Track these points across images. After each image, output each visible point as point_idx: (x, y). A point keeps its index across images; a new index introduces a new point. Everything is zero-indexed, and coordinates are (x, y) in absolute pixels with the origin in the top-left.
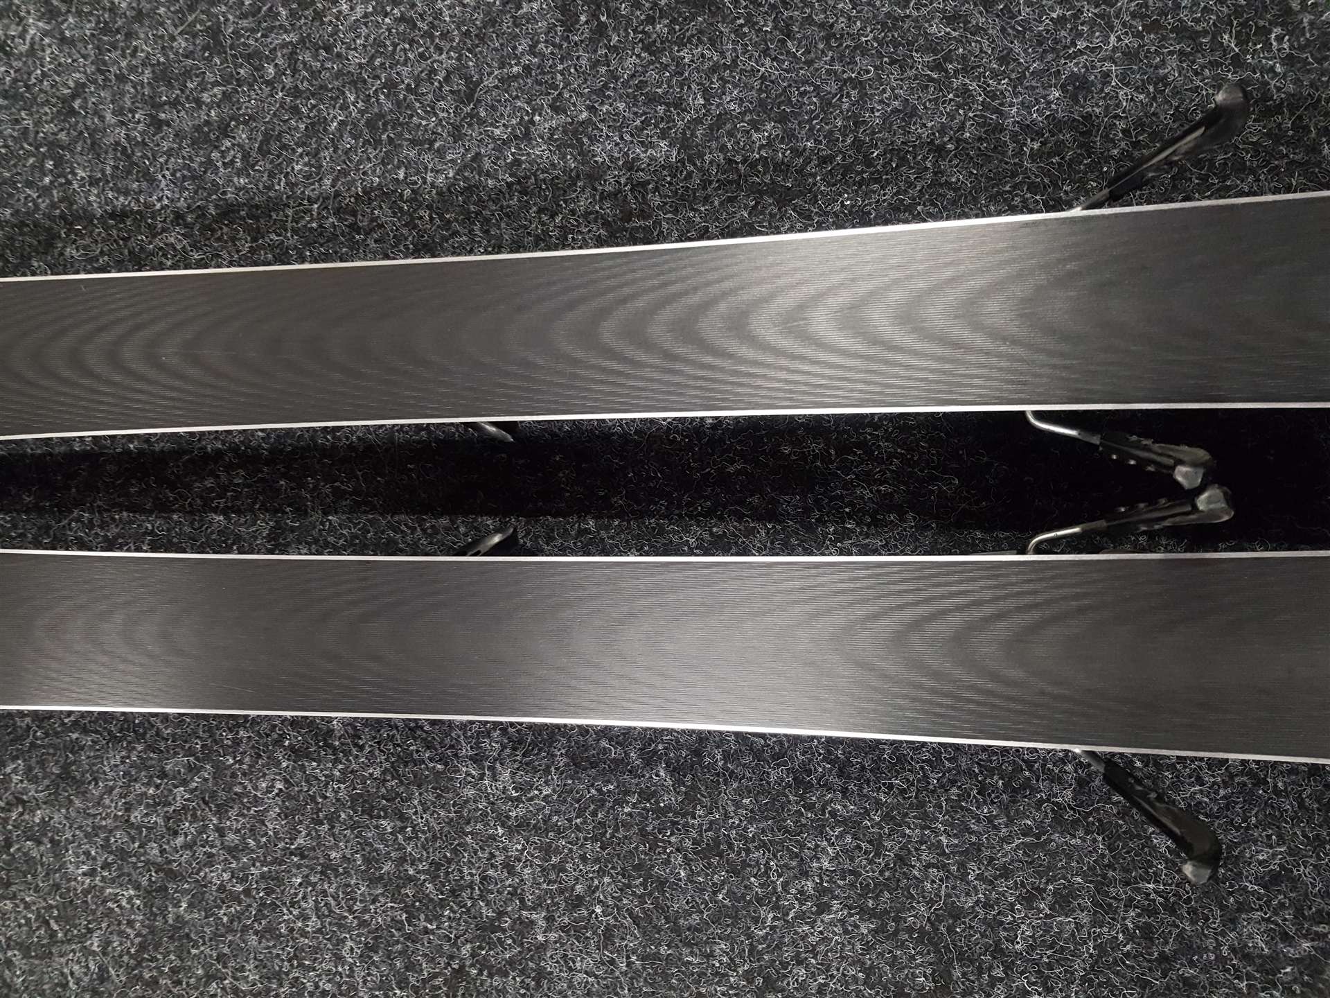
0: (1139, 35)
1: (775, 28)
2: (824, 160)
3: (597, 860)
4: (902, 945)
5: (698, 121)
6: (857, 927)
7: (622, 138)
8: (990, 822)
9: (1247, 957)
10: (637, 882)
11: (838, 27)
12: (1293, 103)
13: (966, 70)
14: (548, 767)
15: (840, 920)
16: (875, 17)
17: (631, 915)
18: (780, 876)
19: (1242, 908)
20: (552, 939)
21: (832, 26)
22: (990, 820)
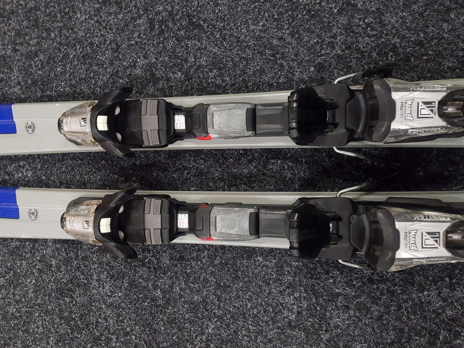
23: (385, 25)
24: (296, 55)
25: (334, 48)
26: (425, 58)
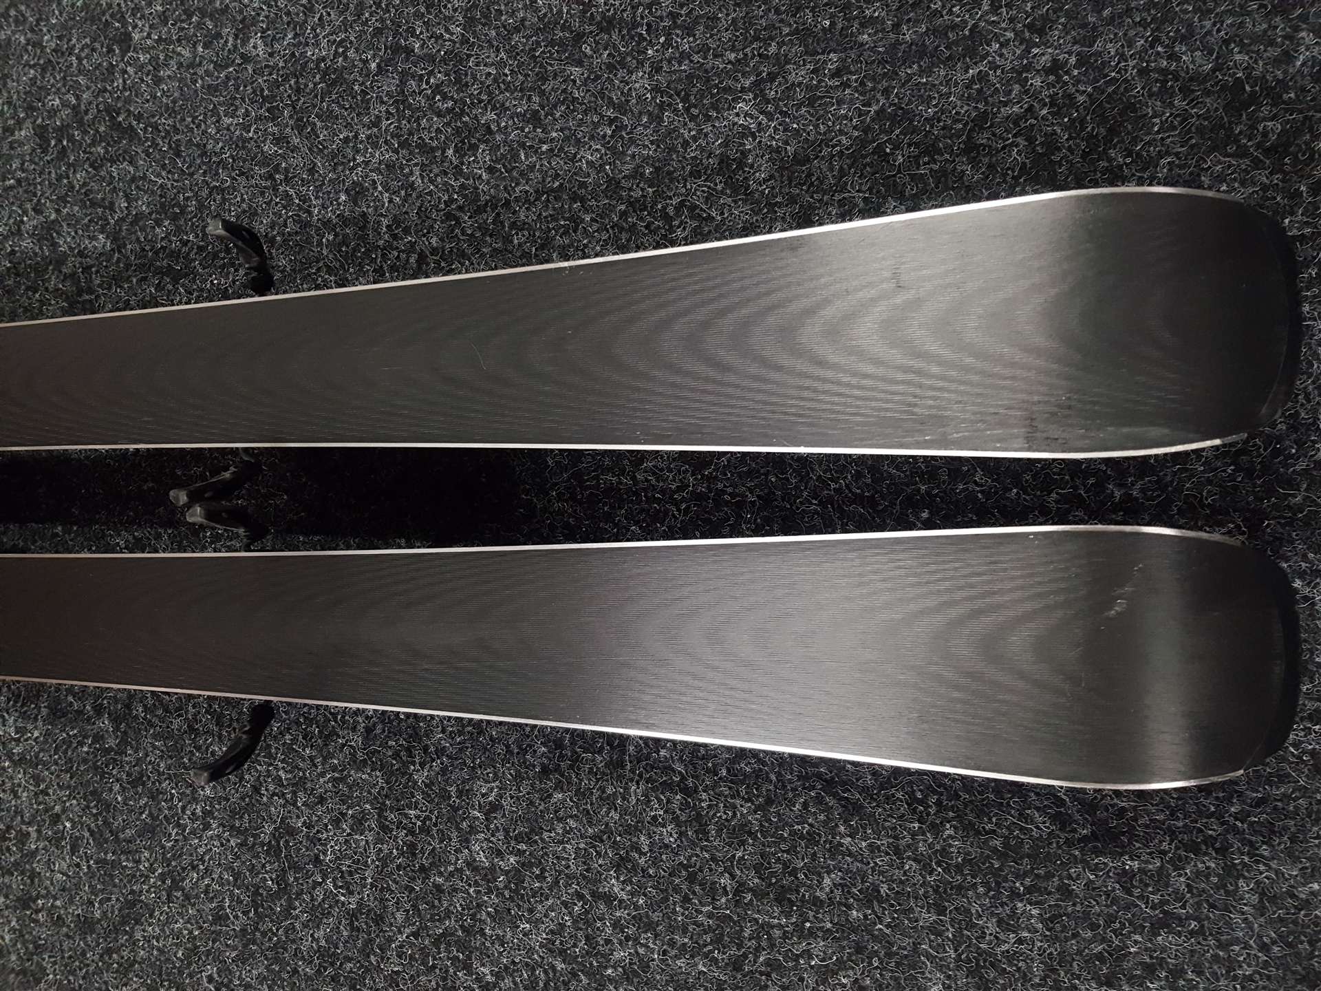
0: (396, 151)
1: (170, 147)
2: (201, 249)
3: (69, 787)
4: (257, 856)
5: (123, 219)
6: (229, 841)
7: (76, 233)
8: (312, 761)
9: (475, 869)
10: (92, 805)
11: (209, 147)
12: (493, 203)
13: (287, 180)
14: (37, 715)
15: (218, 836)
16: (231, 138)
17: (89, 830)
18: (179, 801)
19: (473, 830)
20: (40, 847)
21: (205, 145)
22: (311, 758)
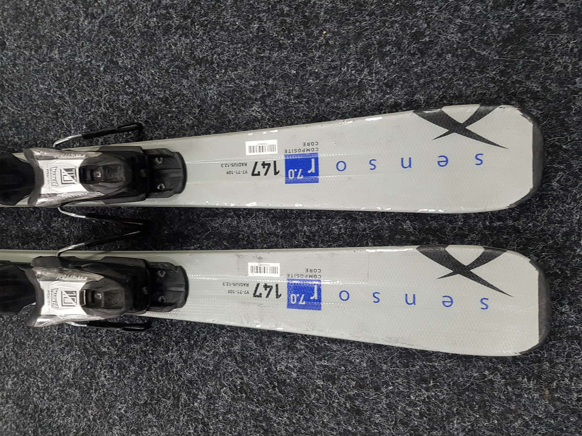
23: (139, 82)
24: (73, 113)
25: (101, 106)
26: (169, 115)
